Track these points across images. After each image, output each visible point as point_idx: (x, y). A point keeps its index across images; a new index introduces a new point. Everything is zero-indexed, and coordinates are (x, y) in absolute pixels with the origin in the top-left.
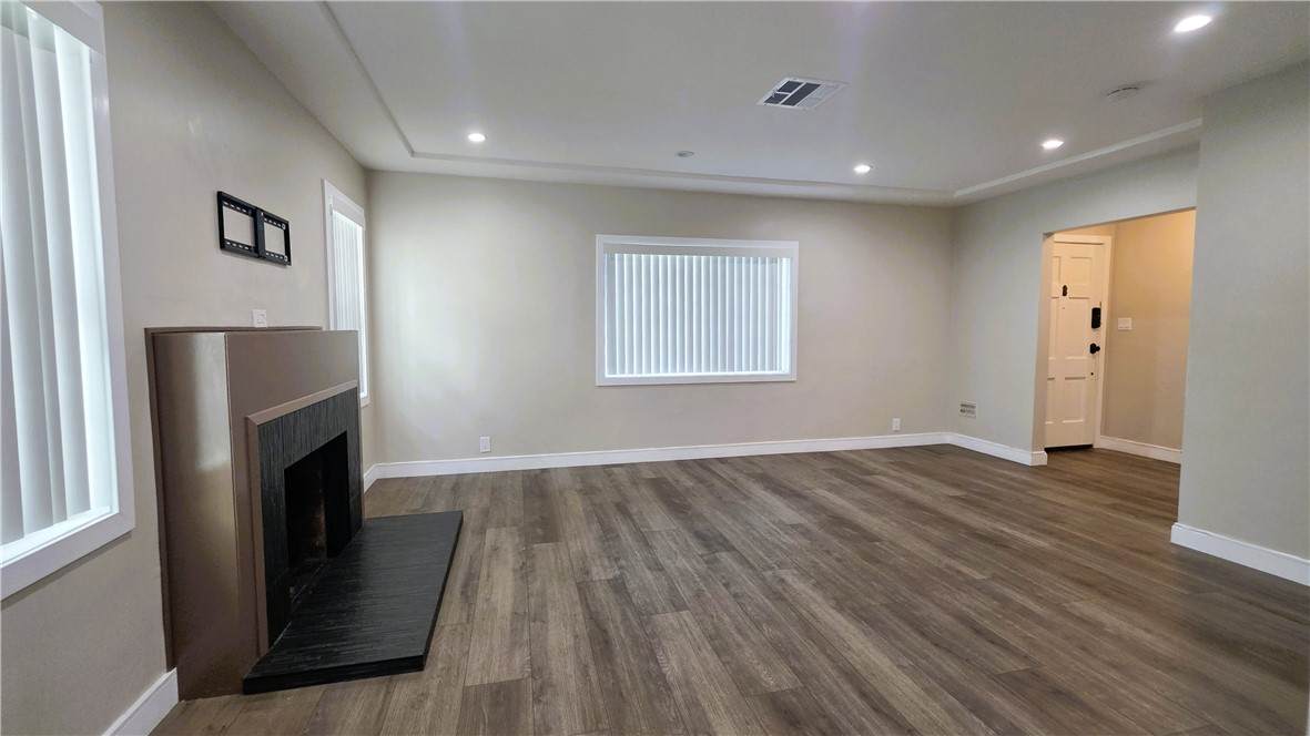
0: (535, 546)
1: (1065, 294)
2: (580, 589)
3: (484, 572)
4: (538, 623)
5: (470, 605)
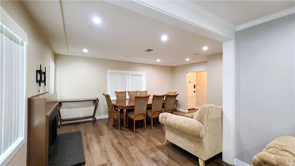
0: (99, 137)
1: (190, 82)
2: (112, 144)
3: (90, 144)
4: (106, 152)
5: (90, 151)
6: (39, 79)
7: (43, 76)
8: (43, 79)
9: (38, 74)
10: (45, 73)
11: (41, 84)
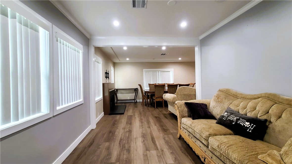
6: (106, 76)
7: (108, 75)
8: (108, 76)
9: (106, 74)
10: (108, 74)
11: (107, 78)
